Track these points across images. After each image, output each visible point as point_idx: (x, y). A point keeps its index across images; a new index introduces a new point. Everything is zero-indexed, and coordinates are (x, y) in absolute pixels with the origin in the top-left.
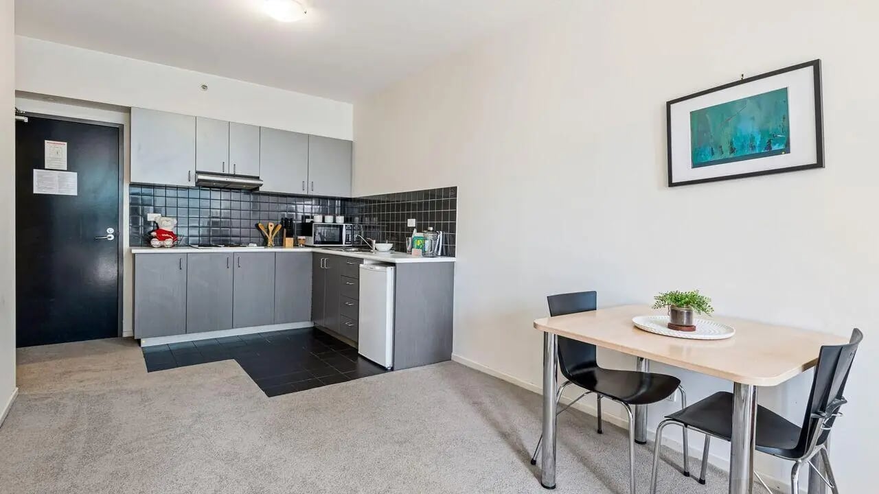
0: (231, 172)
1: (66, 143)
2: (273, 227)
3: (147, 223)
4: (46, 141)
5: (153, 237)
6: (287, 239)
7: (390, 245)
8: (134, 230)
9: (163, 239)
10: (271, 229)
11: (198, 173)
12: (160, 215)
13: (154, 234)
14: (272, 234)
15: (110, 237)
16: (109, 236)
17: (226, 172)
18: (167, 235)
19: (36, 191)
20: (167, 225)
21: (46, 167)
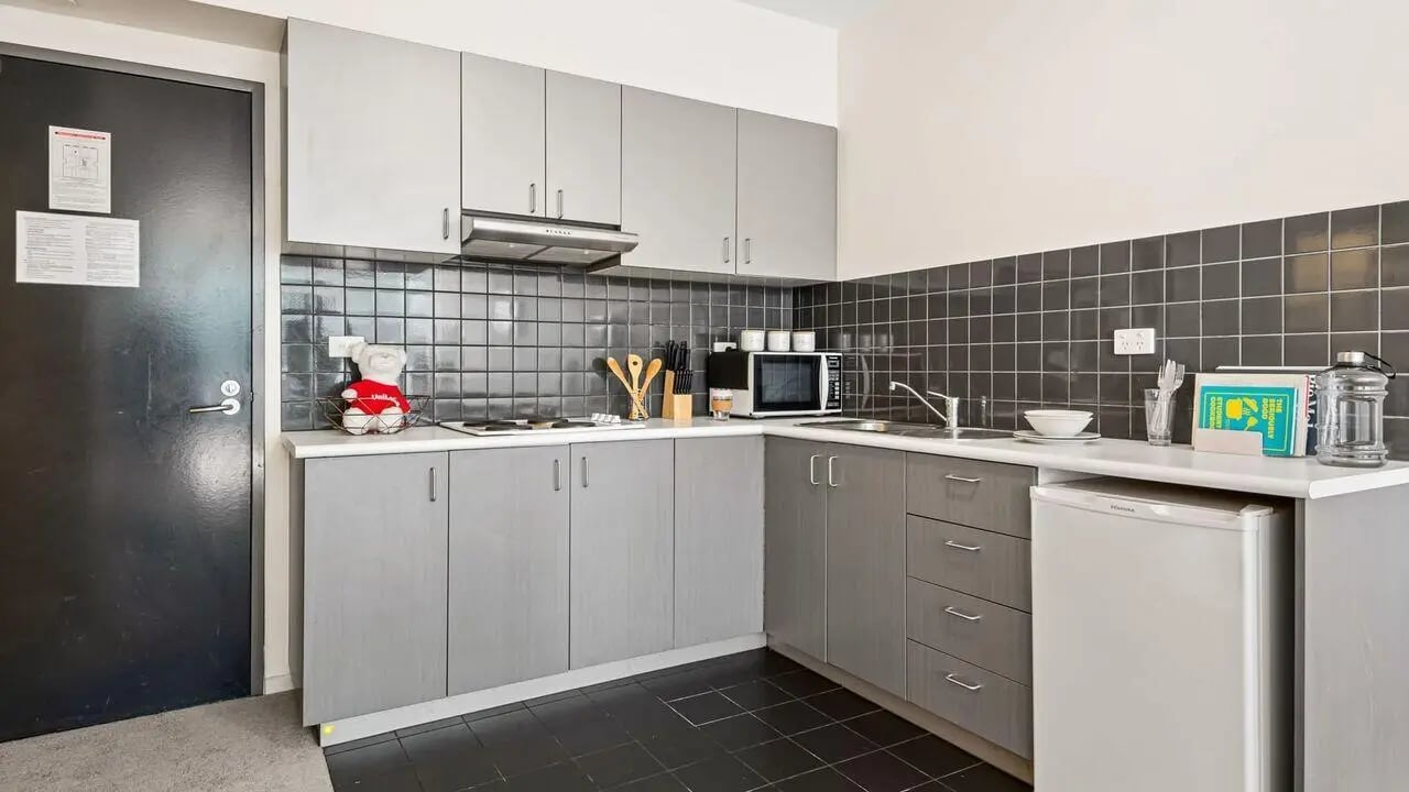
0: (553, 214)
1: (108, 136)
2: (640, 366)
3: (327, 363)
4: (52, 129)
5: (346, 405)
6: (678, 398)
7: (1085, 418)
8: (295, 385)
9: (376, 409)
10: (635, 371)
11: (466, 213)
12: (362, 339)
13: (350, 394)
14: (640, 386)
15: (230, 407)
16: (226, 402)
17: (539, 213)
18: (384, 397)
19: (23, 276)
20: (384, 367)
21: (51, 206)
